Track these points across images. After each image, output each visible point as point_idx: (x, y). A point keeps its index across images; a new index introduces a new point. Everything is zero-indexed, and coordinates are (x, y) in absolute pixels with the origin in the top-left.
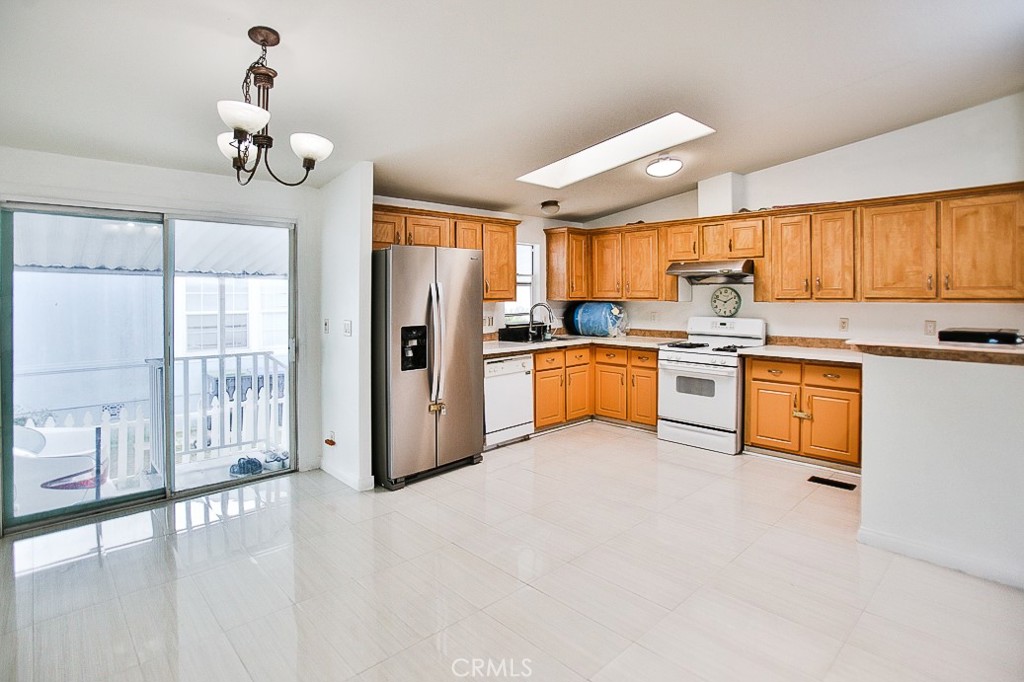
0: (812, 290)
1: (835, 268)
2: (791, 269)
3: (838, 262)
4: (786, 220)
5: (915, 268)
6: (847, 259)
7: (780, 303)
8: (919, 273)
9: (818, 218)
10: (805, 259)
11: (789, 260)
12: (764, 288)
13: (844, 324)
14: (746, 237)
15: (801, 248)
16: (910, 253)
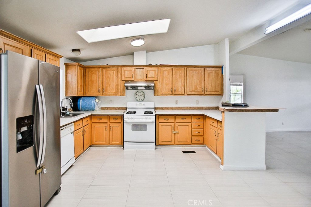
0: (173, 92)
1: (179, 85)
2: (166, 85)
3: (180, 83)
4: (165, 69)
5: (199, 86)
6: (183, 83)
7: (162, 96)
8: (200, 87)
9: (175, 69)
10: (171, 82)
11: (166, 82)
12: (158, 91)
13: (177, 102)
14: (152, 74)
15: (170, 78)
16: (198, 82)
